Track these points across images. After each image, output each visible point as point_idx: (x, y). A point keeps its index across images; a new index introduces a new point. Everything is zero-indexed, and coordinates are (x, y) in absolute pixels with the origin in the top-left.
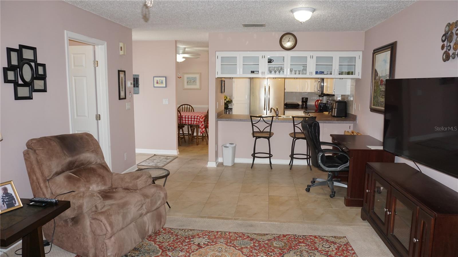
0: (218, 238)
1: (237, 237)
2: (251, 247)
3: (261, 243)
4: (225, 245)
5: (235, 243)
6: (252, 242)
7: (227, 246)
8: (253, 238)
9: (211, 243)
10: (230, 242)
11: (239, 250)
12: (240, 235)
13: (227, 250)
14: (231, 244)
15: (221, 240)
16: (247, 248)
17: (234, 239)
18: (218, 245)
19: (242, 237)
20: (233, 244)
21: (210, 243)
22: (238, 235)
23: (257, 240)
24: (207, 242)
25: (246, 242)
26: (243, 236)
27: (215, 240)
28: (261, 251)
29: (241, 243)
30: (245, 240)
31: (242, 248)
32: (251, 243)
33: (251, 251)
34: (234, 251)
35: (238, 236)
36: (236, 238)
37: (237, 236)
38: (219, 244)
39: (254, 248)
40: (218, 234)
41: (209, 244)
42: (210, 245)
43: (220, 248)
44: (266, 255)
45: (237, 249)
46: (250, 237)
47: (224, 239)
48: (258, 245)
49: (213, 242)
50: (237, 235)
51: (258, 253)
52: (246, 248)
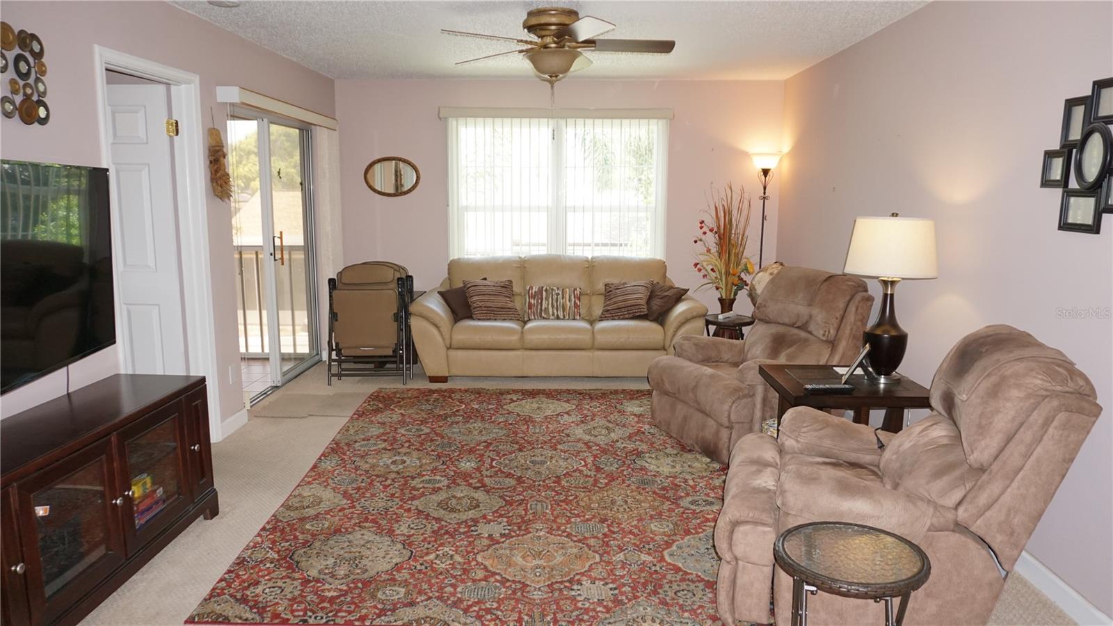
0: (550, 602)
1: (497, 609)
2: (463, 581)
3: (437, 594)
4: (528, 583)
5: (504, 590)
6: (459, 595)
7: (522, 580)
8: (454, 609)
9: (562, 587)
10: (514, 592)
11: (494, 574)
12: (489, 617)
13: (522, 573)
14: (513, 586)
15: (541, 597)
16: (474, 581)
17: (506, 603)
18: (544, 581)
19: (483, 610)
20: (507, 588)
21: (565, 587)
22: (494, 617)
23: (445, 601)
24: (574, 590)
25: (476, 593)
26: (481, 613)
27: (556, 594)
28: (441, 573)
29: (486, 592)
30: (476, 600)
31: (485, 579)
32: (461, 593)
33: (464, 574)
34: (506, 571)
35: (495, 612)
36: (500, 606)
37: (499, 613)
38: (542, 585)
39: (456, 579)
40: (552, 616)
41: (567, 584)
42: (565, 581)
43: (538, 574)
44: (434, 565)
45: (499, 574)
46: (462, 610)
47: (530, 599)
48: (446, 589)
49: (560, 590)
50: (497, 618)
51: (449, 569)
52: (476, 579)
